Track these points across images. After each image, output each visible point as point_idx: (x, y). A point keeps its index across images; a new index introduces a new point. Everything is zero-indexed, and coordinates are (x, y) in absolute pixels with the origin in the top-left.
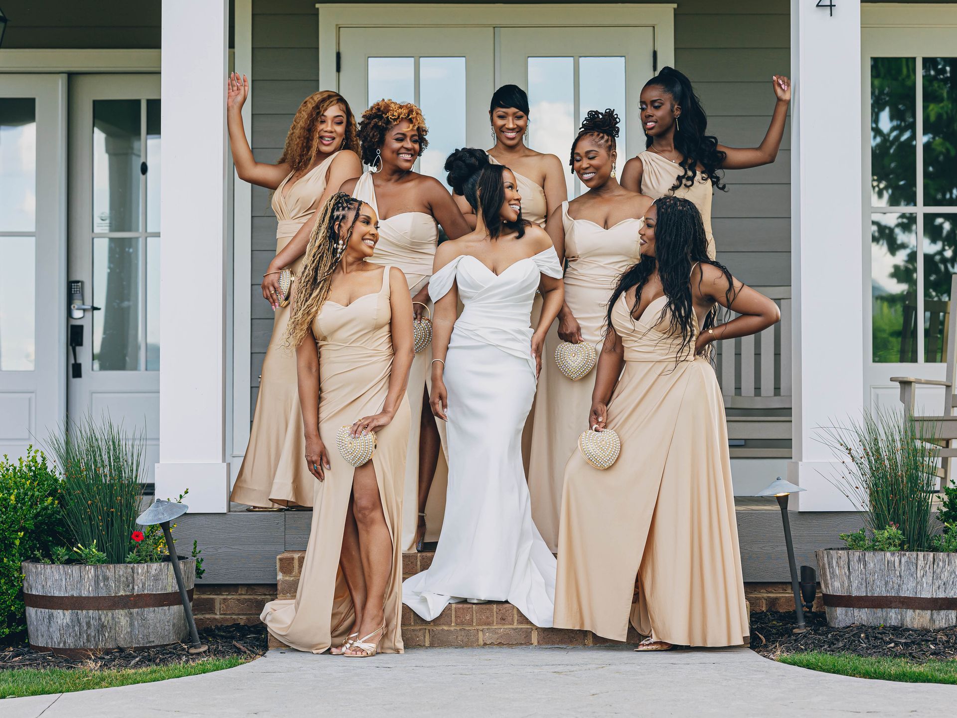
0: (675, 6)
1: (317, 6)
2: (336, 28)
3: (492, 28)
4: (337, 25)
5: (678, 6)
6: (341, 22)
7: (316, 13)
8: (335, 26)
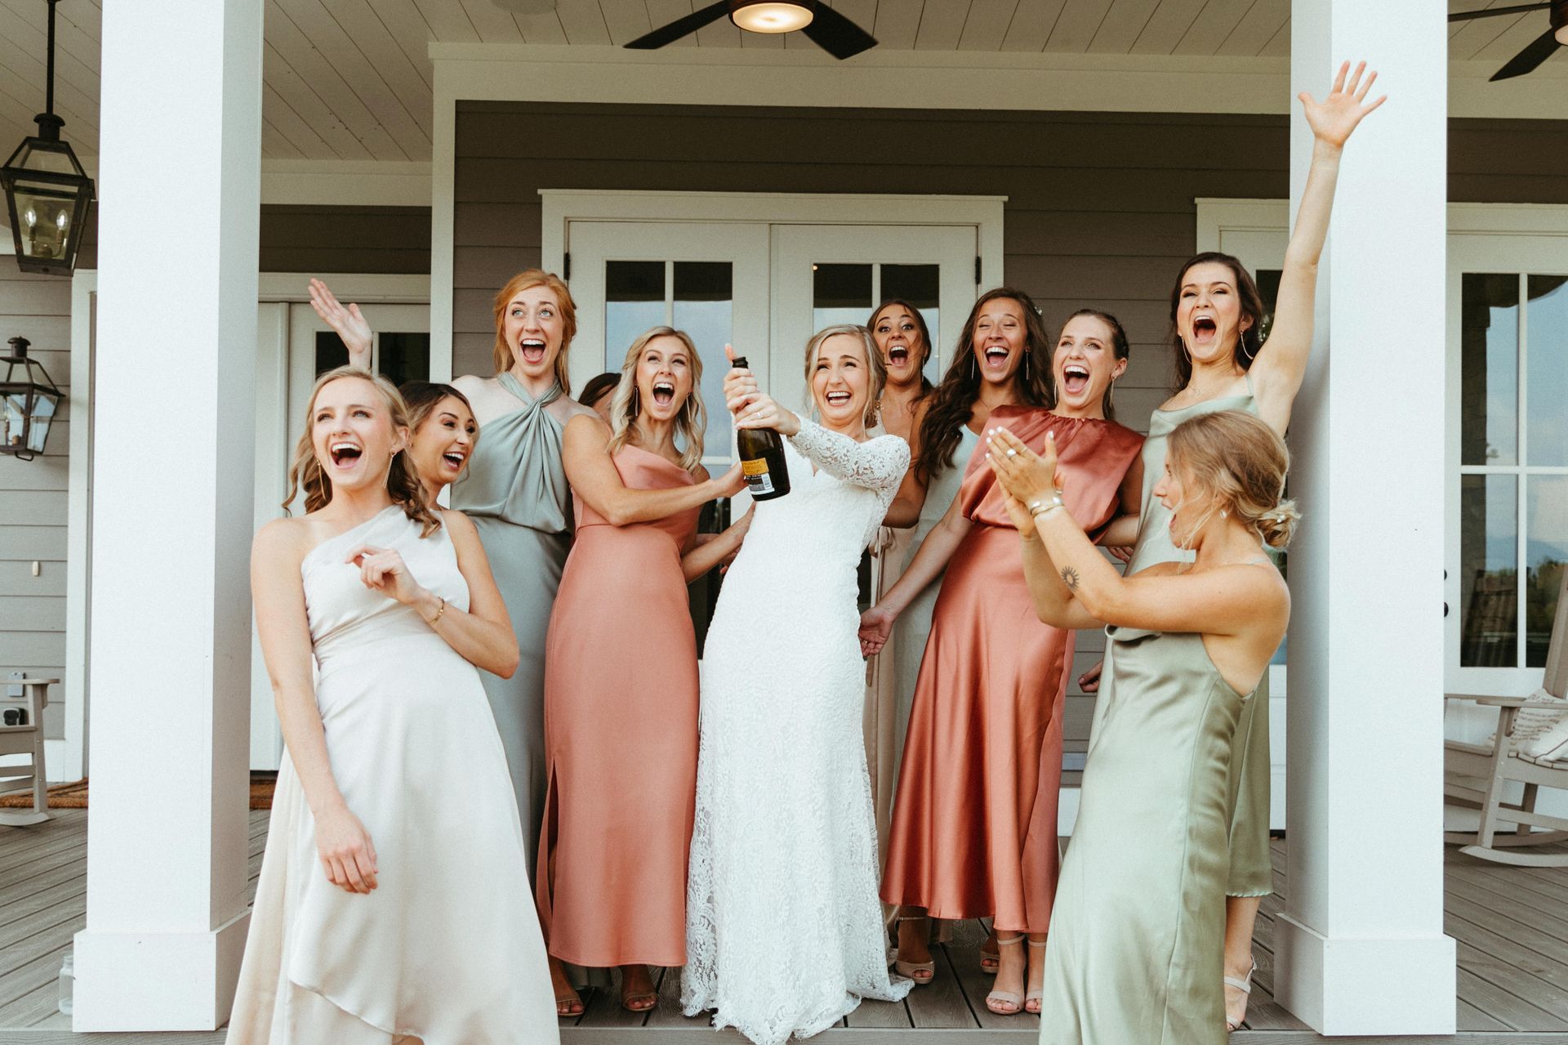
0: (1006, 198)
1: (540, 191)
2: (565, 221)
3: (767, 226)
4: (565, 218)
5: (1009, 199)
6: (569, 214)
7: (538, 203)
8: (563, 219)
